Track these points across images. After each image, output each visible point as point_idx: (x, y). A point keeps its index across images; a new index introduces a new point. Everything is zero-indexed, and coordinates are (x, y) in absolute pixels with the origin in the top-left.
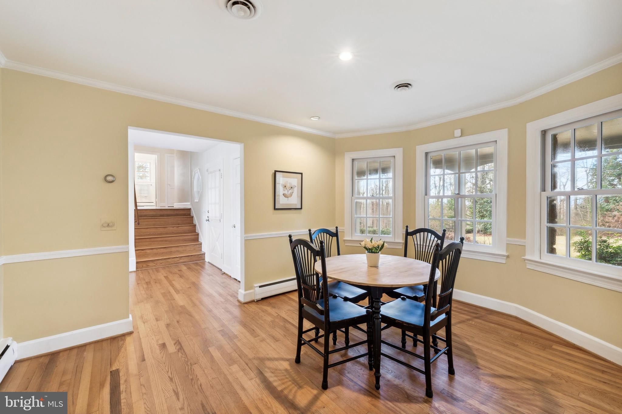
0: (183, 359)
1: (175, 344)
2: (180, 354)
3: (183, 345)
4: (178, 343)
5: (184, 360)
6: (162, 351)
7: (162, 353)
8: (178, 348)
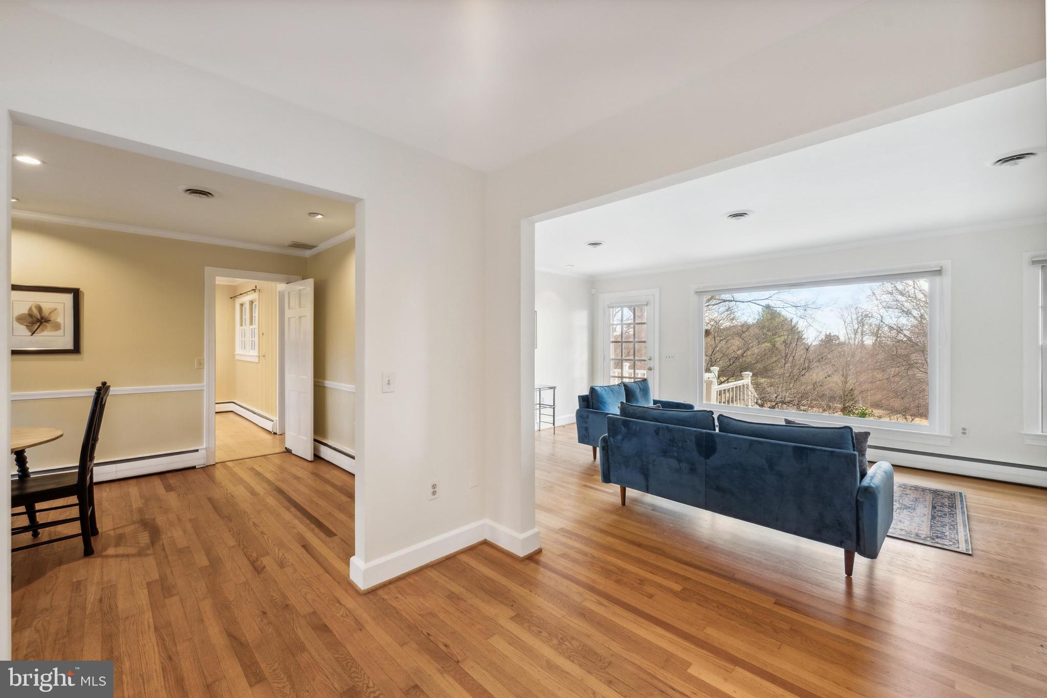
0: (250, 550)
1: (264, 567)
2: (254, 555)
3: (251, 567)
4: (260, 569)
5: (248, 549)
6: (282, 557)
7: (281, 554)
8: (259, 563)
